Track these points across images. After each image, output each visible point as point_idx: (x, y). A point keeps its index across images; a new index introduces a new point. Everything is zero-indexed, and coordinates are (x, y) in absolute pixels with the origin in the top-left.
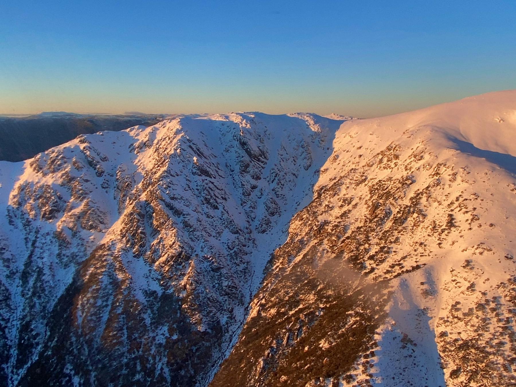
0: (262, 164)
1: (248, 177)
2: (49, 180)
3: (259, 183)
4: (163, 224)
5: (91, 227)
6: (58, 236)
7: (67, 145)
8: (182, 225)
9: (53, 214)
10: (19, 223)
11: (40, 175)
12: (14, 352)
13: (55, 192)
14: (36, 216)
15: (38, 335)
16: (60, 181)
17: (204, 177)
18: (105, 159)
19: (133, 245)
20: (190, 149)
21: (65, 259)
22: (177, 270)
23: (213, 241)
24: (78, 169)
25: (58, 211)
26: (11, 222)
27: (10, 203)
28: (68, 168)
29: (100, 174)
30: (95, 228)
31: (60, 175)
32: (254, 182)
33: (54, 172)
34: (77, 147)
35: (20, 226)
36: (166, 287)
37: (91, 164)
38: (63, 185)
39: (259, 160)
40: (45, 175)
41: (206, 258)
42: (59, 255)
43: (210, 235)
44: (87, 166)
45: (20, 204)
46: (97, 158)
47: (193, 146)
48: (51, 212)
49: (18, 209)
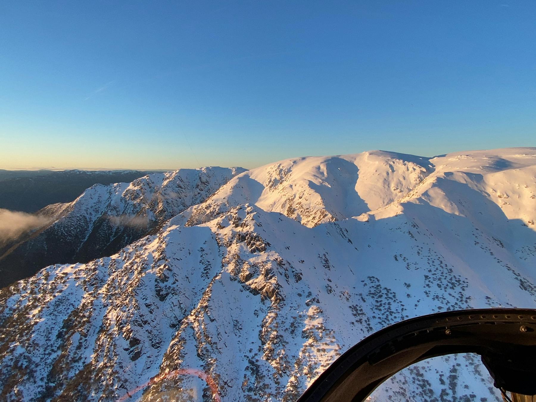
0: (206, 186)
1: (198, 190)
2: (136, 188)
3: (202, 192)
4: (160, 201)
5: (144, 203)
6: (134, 205)
7: (143, 178)
8: (166, 202)
9: (134, 199)
10: (123, 201)
11: (134, 187)
12: (113, 234)
13: (137, 192)
14: (129, 199)
15: (121, 230)
16: (139, 188)
17: (179, 188)
18: (153, 183)
19: (150, 208)
20: (178, 179)
21: (135, 212)
22: (160, 214)
23: (175, 208)
24: (144, 185)
25: (136, 198)
26: (121, 201)
27: (122, 195)
28: (142, 185)
29: (150, 188)
30: (145, 203)
31: (139, 187)
32: (199, 191)
33: (138, 186)
34: (145, 178)
35: (124, 202)
36: (156, 219)
37: (148, 184)
38: (139, 190)
39: (205, 184)
40: (135, 187)
41: (170, 212)
42: (133, 210)
43: (175, 206)
44: (147, 184)
45: (125, 196)
46: (150, 182)
47: (180, 178)
48: (134, 198)
49: (124, 197)
